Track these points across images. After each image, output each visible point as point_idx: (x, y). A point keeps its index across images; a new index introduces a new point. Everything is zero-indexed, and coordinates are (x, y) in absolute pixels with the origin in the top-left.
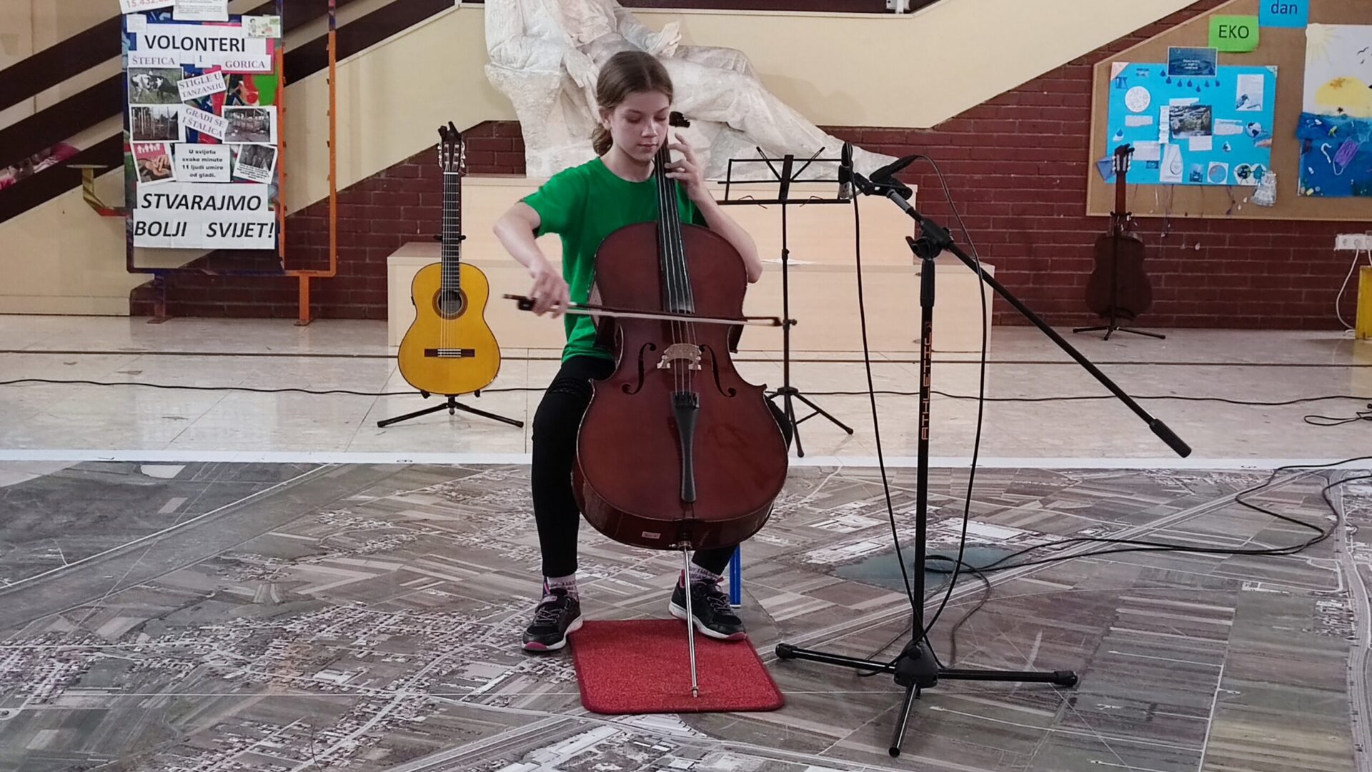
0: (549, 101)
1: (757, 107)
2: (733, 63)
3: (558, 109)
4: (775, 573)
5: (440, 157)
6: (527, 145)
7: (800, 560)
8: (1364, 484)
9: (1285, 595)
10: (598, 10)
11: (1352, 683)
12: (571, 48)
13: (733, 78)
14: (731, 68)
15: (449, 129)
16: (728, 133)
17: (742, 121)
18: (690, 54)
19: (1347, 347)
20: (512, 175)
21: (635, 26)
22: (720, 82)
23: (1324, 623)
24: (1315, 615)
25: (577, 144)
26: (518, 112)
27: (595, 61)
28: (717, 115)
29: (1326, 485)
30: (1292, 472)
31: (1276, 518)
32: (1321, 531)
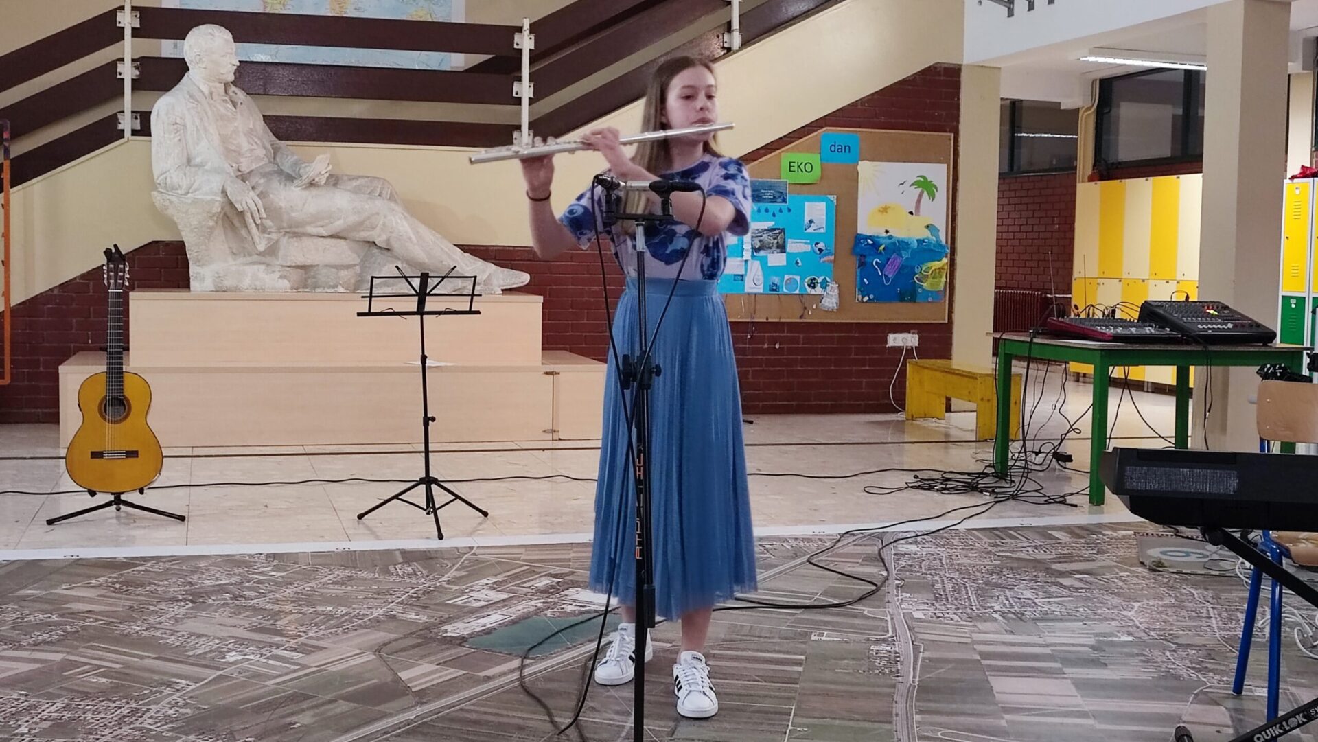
0: (211, 223)
1: (401, 228)
2: (378, 190)
3: (219, 231)
4: (413, 647)
5: (105, 276)
6: (191, 262)
7: (436, 634)
8: (911, 543)
9: (847, 642)
10: (256, 143)
11: (897, 715)
12: (231, 177)
13: (379, 203)
14: (377, 194)
15: (113, 251)
16: (375, 251)
17: (388, 240)
18: (340, 182)
19: (899, 427)
20: (176, 290)
21: (289, 158)
22: (367, 207)
23: (877, 664)
24: (869, 658)
25: (238, 262)
26: (183, 234)
27: (253, 188)
28: (365, 235)
29: (881, 546)
30: (854, 535)
31: (840, 575)
32: (876, 585)
